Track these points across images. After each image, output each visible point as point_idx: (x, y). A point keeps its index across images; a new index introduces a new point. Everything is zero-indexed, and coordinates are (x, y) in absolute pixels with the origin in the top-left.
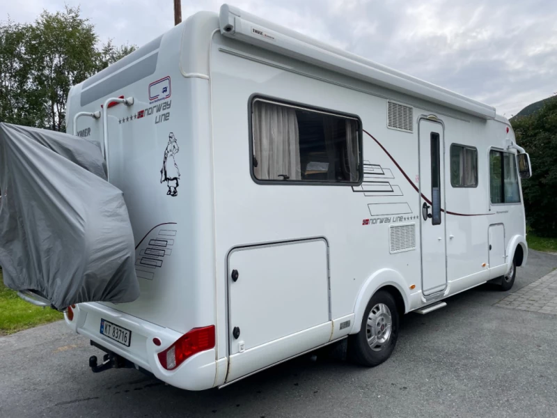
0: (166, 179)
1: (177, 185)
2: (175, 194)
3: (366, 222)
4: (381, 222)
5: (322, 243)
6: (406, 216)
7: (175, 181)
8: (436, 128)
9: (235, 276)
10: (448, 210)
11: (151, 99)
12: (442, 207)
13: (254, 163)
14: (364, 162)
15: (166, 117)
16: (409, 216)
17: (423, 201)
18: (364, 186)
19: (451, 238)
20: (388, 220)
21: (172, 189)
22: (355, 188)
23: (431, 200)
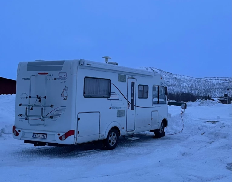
0: (63, 96)
1: (67, 98)
2: (66, 100)
3: (110, 108)
4: (115, 108)
5: (98, 113)
6: (122, 107)
7: (66, 97)
8: (134, 80)
9: (79, 119)
10: (136, 105)
11: (59, 76)
12: (135, 105)
13: (84, 93)
14: (111, 92)
15: (65, 82)
16: (123, 107)
17: (128, 103)
18: (111, 98)
19: (137, 114)
20: (117, 108)
21: (65, 99)
22: (108, 99)
23: (131, 102)
